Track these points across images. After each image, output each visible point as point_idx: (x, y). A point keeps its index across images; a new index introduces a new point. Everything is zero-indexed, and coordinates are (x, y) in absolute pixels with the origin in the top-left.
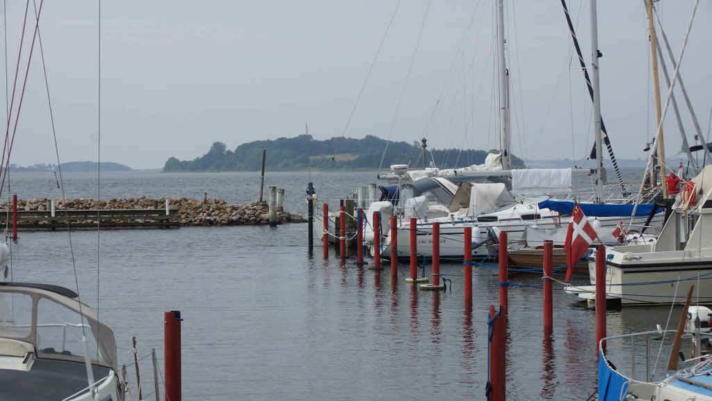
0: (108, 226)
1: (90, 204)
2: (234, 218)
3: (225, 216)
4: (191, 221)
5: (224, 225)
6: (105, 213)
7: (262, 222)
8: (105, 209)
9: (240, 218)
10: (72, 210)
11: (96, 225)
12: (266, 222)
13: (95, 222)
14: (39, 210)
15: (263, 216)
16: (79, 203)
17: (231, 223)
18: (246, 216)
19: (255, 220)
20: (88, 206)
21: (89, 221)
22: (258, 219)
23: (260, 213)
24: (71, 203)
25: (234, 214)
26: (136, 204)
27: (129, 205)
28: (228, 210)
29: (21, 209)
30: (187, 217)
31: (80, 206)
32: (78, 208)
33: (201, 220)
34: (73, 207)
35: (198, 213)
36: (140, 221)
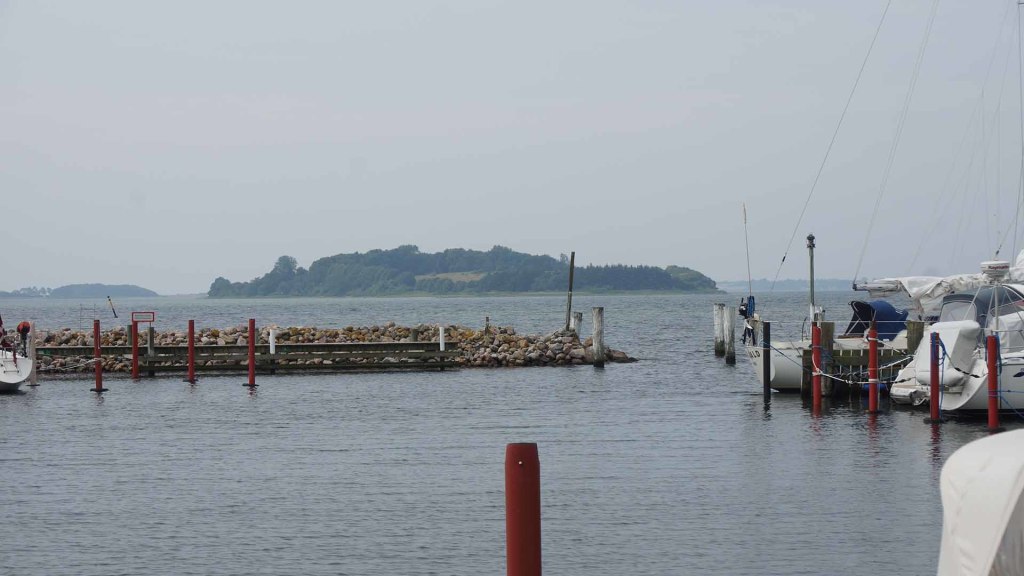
0: (344, 367)
1: (313, 335)
2: (533, 355)
3: (518, 352)
4: (469, 360)
5: (519, 365)
6: (340, 347)
7: (574, 360)
8: (337, 342)
9: (541, 355)
10: (288, 343)
11: (327, 367)
12: (580, 361)
13: (325, 362)
14: (239, 344)
15: (574, 351)
16: (298, 333)
17: (529, 363)
18: (549, 353)
19: (563, 358)
20: (311, 337)
21: (316, 360)
22: (568, 357)
23: (570, 348)
24: (285, 334)
25: (530, 349)
26: (383, 334)
27: (373, 337)
28: (522, 343)
29: (213, 343)
30: (462, 354)
31: (301, 338)
32: (298, 341)
33: (484, 359)
34: (288, 340)
35: (478, 348)
36: (392, 360)
